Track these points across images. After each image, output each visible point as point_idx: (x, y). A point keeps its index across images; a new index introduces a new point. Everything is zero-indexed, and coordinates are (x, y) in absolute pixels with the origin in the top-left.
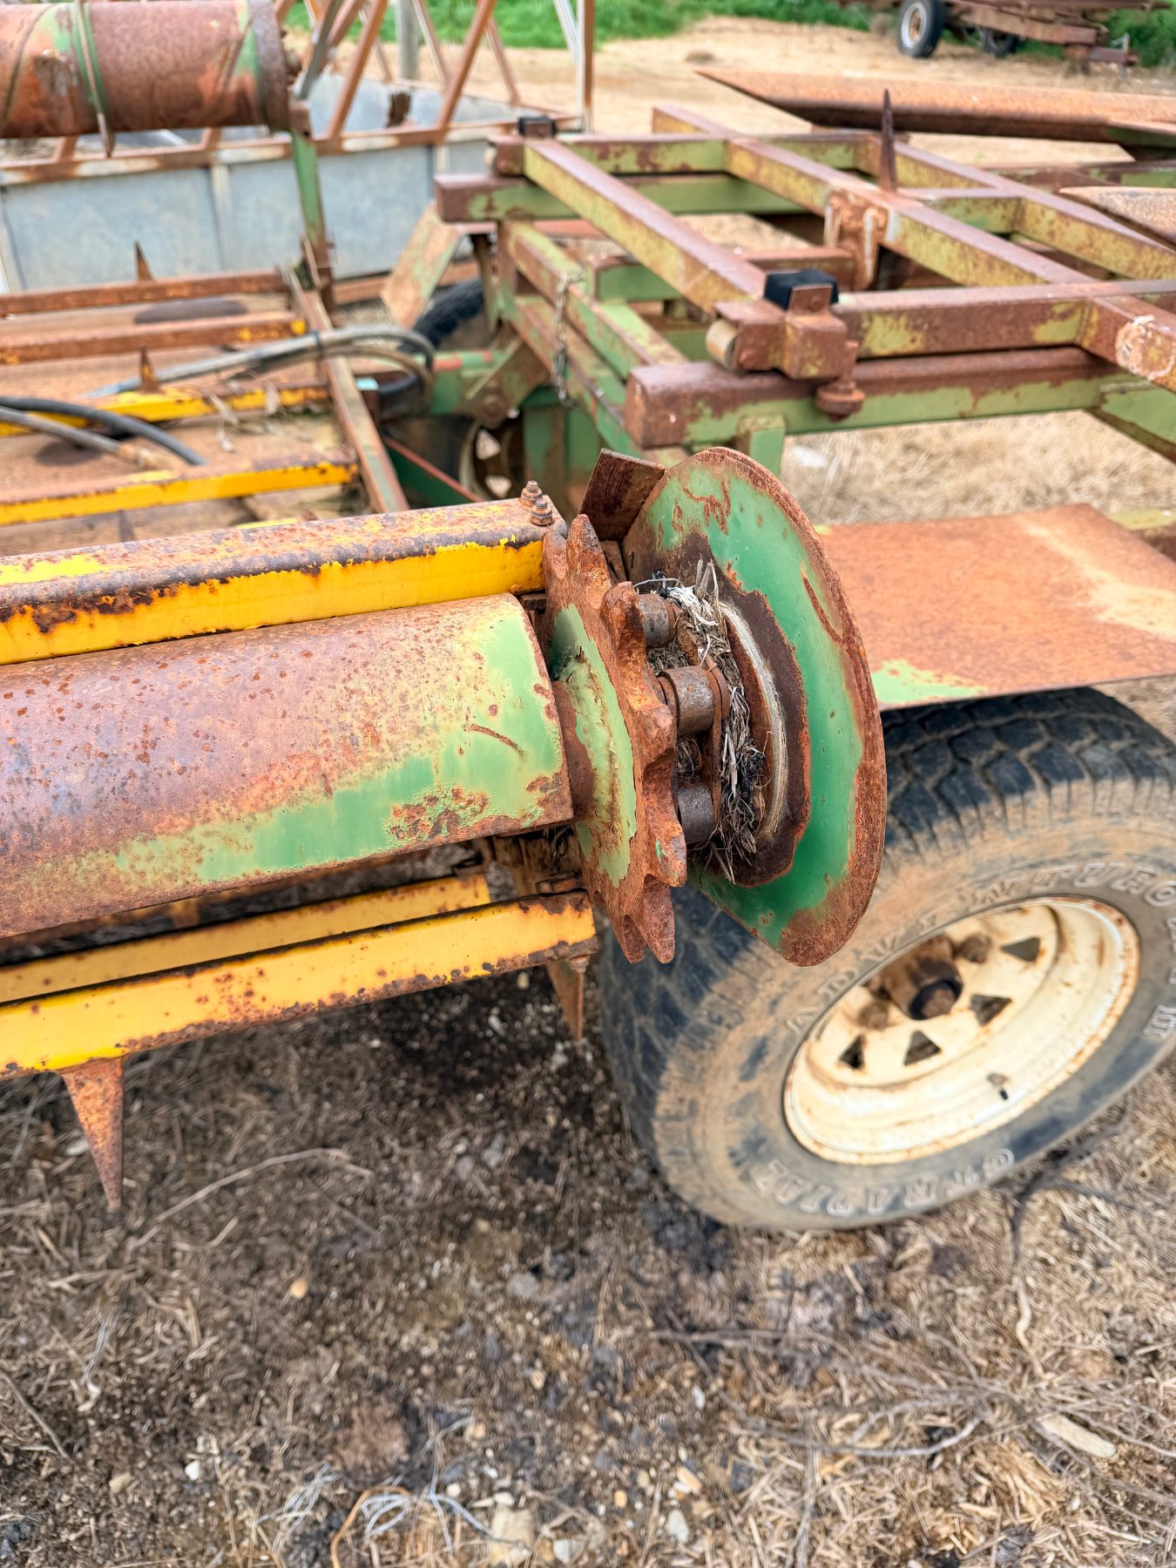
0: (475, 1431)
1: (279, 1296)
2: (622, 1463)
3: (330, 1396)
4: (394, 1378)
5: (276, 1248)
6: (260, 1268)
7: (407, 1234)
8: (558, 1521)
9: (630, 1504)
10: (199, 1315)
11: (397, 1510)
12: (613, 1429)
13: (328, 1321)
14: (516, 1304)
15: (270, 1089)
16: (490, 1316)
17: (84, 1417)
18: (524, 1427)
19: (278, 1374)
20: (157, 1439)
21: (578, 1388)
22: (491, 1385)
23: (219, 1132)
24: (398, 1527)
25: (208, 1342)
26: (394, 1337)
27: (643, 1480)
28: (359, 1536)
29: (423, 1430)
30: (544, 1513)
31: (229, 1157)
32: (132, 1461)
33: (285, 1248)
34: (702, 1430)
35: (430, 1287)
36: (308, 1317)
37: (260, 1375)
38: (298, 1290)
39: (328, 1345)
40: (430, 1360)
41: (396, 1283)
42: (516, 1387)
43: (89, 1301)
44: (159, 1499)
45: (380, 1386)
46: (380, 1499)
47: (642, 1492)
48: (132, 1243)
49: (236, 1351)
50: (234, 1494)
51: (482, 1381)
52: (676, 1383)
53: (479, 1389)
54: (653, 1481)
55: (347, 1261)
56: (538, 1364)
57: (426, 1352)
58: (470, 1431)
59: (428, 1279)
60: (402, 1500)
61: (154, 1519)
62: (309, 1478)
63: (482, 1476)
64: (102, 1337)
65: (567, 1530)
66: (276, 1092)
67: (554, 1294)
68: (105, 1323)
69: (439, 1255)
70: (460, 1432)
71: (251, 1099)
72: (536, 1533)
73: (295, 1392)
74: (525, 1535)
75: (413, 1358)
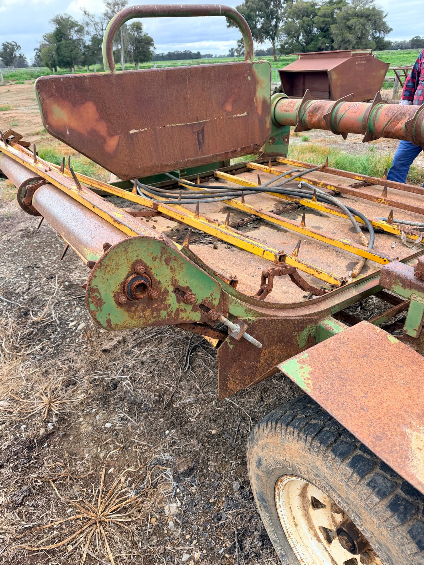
0: (194, 490)
1: (210, 429)
2: (197, 534)
3: (191, 452)
4: (201, 464)
5: (221, 422)
6: (215, 421)
7: (238, 449)
8: (178, 521)
9: (188, 540)
10: (199, 414)
11: (169, 477)
12: (205, 527)
13: (209, 442)
14: (231, 486)
15: (262, 399)
16: (224, 481)
17: (172, 406)
18: (198, 502)
19: (192, 437)
20: (172, 422)
21: (213, 513)
22: (206, 489)
23: (245, 395)
24: (166, 480)
25: (194, 420)
26: (210, 459)
27: (195, 542)
28: (162, 472)
29: (189, 476)
30: (178, 515)
31: (240, 400)
32: (166, 420)
33: (222, 423)
34: (213, 556)
35: (226, 462)
36: (208, 437)
37: (191, 434)
38: (214, 432)
39: (202, 445)
40: (208, 470)
41: (224, 453)
42: (208, 496)
43: (196, 393)
44: (160, 429)
45: (197, 462)
46: (170, 473)
47: (191, 543)
48: (210, 393)
49: (194, 426)
50: (164, 443)
51: (206, 486)
52: (223, 542)
53: (204, 486)
54: (195, 545)
55: (225, 439)
56: (216, 499)
57: (209, 469)
58: (193, 488)
59: (228, 461)
60: (171, 477)
61: (156, 430)
62: (171, 455)
63: (184, 496)
64: (189, 400)
65: (176, 524)
66: (262, 400)
67: (237, 495)
68: (191, 399)
69: (236, 460)
70: (192, 486)
71: (257, 396)
72: (173, 515)
73: (189, 443)
74: (172, 513)
75: (207, 466)
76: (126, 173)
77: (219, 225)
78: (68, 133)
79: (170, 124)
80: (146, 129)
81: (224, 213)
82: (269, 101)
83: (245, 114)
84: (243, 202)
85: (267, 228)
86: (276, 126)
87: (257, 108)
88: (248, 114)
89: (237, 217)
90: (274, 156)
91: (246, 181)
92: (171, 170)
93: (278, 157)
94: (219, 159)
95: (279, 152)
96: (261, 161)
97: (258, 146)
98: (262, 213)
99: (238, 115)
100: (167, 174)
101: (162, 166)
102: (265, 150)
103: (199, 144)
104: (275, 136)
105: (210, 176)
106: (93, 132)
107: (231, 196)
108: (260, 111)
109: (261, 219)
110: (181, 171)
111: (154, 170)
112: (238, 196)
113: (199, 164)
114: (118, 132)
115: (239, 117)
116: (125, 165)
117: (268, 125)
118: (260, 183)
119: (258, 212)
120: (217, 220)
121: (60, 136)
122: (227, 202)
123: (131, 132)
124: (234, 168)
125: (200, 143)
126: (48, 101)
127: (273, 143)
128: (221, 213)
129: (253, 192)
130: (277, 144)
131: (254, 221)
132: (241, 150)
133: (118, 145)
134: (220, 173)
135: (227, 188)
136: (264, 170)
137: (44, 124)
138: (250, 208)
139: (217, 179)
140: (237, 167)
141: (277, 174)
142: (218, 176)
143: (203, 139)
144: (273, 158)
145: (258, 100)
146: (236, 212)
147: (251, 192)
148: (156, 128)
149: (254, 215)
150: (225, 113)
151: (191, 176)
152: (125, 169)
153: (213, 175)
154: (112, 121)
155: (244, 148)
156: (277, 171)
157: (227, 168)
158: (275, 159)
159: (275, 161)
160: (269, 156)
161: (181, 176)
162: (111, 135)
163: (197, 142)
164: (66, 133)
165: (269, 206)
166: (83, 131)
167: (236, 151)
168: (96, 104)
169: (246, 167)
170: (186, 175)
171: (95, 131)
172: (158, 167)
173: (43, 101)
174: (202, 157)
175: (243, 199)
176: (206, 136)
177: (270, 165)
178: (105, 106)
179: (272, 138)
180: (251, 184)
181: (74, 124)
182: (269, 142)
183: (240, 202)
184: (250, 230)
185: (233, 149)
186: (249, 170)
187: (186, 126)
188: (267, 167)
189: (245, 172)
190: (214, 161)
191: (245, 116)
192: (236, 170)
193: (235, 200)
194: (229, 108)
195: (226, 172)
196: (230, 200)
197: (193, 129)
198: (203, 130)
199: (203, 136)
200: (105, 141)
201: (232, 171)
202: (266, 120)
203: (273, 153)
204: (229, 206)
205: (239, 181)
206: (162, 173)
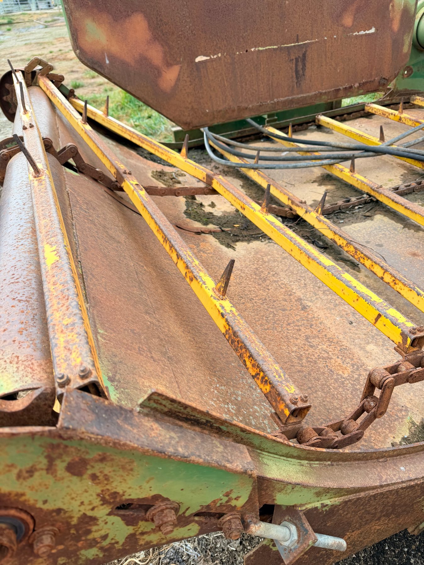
76: (188, 120)
77: (306, 212)
78: (107, 62)
79: (256, 47)
80: (220, 55)
81: (320, 185)
82: (413, 9)
83: (373, 30)
84: (352, 169)
85: (386, 219)
86: (418, 49)
87: (392, 20)
88: (377, 30)
89: (339, 193)
90: (407, 94)
91: (361, 133)
92: (254, 114)
93: (413, 97)
94: (325, 99)
95: (416, 89)
96: (387, 103)
97: (388, 81)
98: (380, 193)
99: (362, 33)
100: (249, 120)
101: (240, 109)
102: (395, 86)
103: (297, 78)
104: (413, 65)
105: (310, 122)
106: (143, 60)
107: (334, 158)
108: (396, 26)
109: (377, 201)
110: (269, 116)
111: (227, 116)
112: (345, 159)
113: (295, 106)
114: (178, 59)
115: (362, 35)
116: (187, 108)
117: (406, 48)
118: (382, 138)
119: (374, 190)
120: (305, 203)
121: (96, 67)
122: (327, 167)
123: (199, 59)
124: (345, 112)
125: (299, 75)
126: (77, 14)
127: (409, 75)
128: (316, 184)
129: (371, 153)
130: (415, 77)
131: (366, 203)
132: (360, 86)
133: (178, 80)
134: (324, 119)
135: (330, 146)
136: (391, 116)
137: (73, 48)
138: (362, 182)
139: (320, 127)
140: (350, 111)
141: (410, 123)
142: (321, 123)
143: (304, 69)
144: (406, 97)
145: (396, 8)
146: (339, 184)
147: (366, 154)
148: (235, 54)
149: (367, 194)
150: (341, 28)
151: (283, 122)
152: (187, 114)
153: (314, 121)
154: (171, 43)
155: (364, 84)
156: (410, 120)
157: (336, 111)
158: (409, 99)
159: (409, 103)
160: (401, 95)
161: (268, 122)
162: (169, 65)
163: (294, 74)
164: (105, 62)
165: (393, 178)
166: (128, 59)
167: (351, 87)
168: (147, 17)
169: (364, 110)
170: (275, 120)
171: (146, 59)
172: (234, 111)
173: (71, 13)
174: (300, 96)
175: (353, 165)
176: (308, 65)
177: (400, 110)
178: (161, 20)
179: (409, 69)
180: (368, 139)
181: (116, 48)
182: (403, 74)
183: (347, 170)
184: (358, 220)
185: (347, 85)
186: (369, 115)
187: (280, 49)
188: (396, 113)
189: (362, 117)
190: (318, 102)
191: (372, 34)
192: (349, 114)
193: (340, 166)
194: (348, 20)
195: (333, 117)
196: (333, 164)
197: (289, 54)
198: (304, 55)
199: (304, 65)
200: (158, 73)
201: (343, 115)
202: (403, 40)
203: (406, 90)
204: (330, 173)
205: (351, 132)
206: (239, 119)
